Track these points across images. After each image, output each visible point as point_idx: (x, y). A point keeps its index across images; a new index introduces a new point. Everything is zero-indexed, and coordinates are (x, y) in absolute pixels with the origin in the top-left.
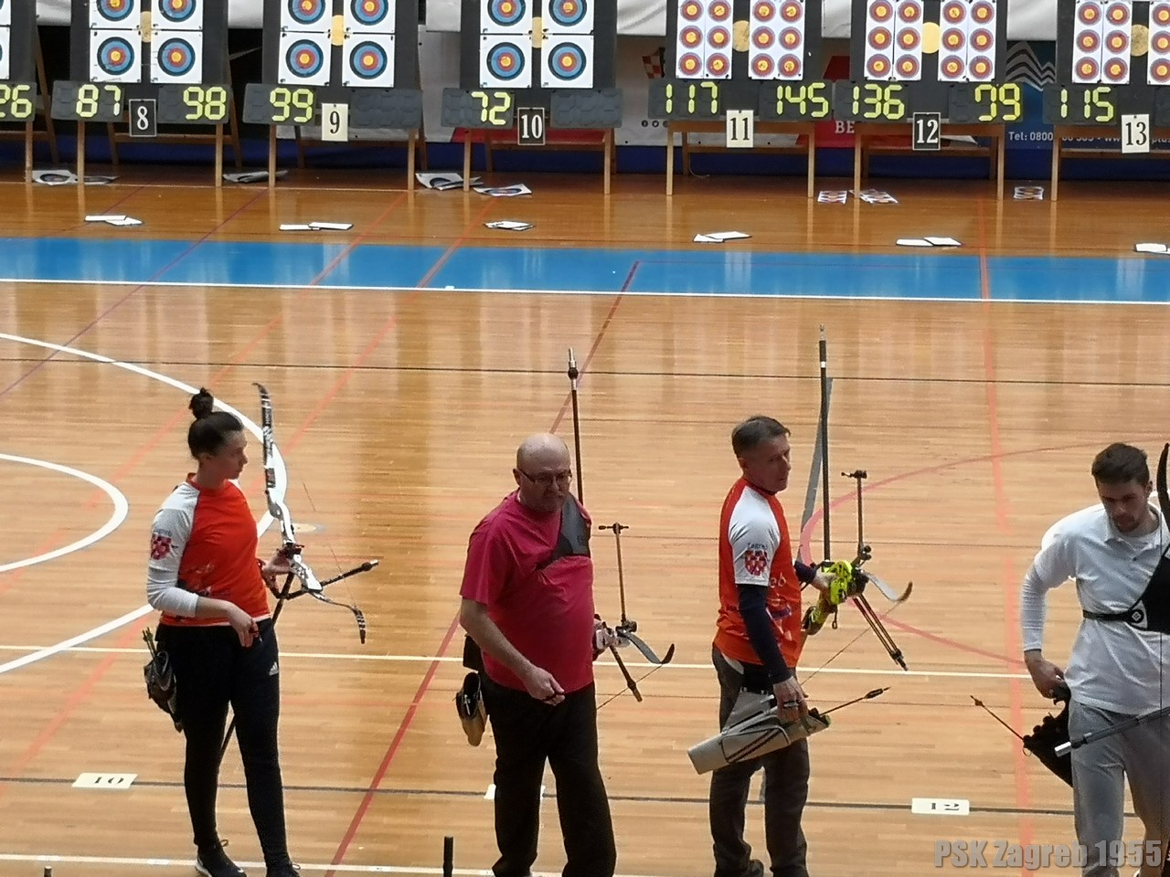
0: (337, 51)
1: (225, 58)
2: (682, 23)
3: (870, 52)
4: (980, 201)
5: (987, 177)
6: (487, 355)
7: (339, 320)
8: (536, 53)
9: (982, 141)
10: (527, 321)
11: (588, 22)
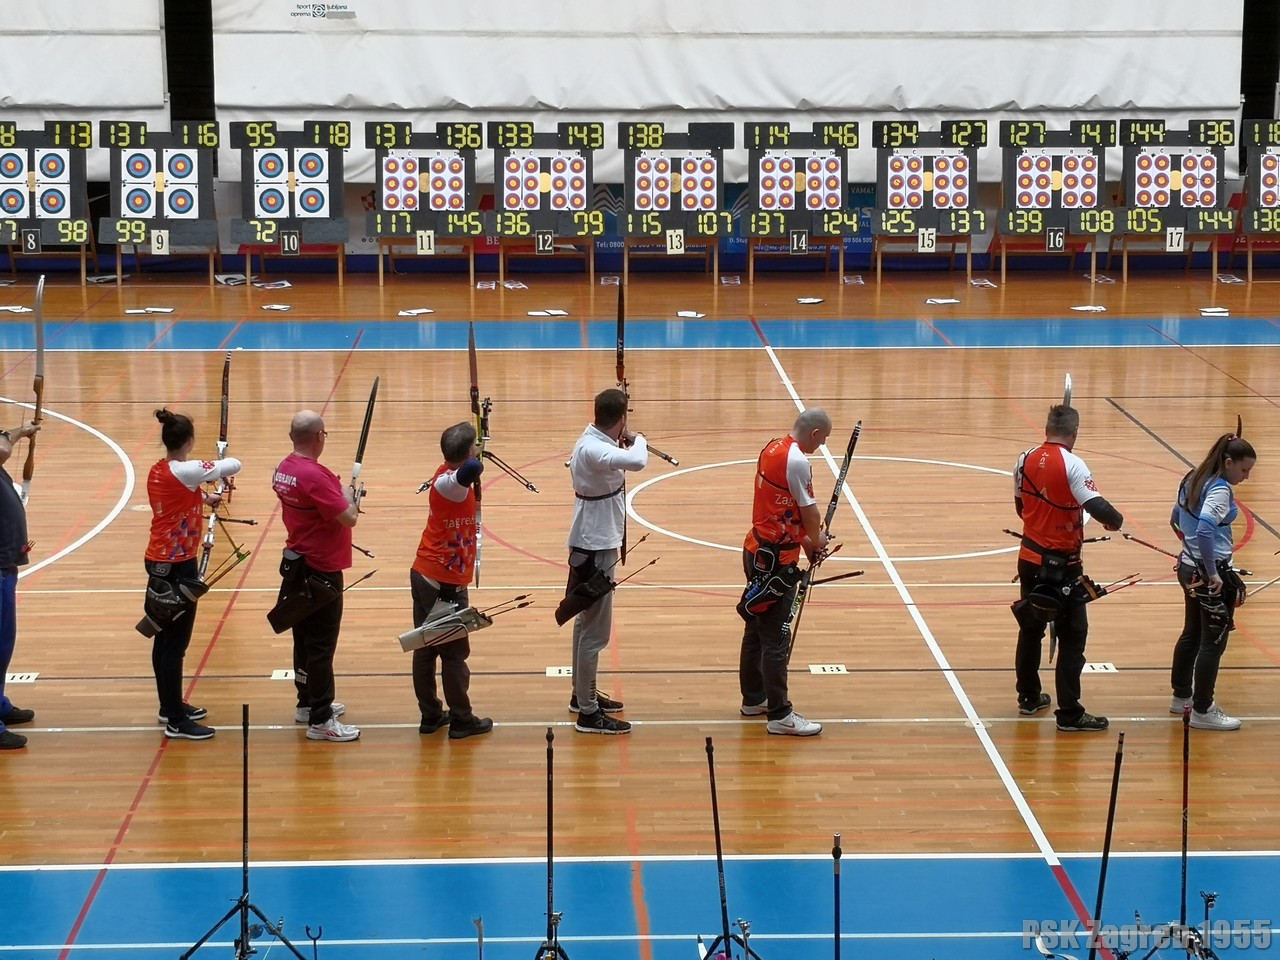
0: (160, 196)
1: (85, 201)
2: (386, 175)
3: (507, 192)
4: (579, 287)
5: (585, 271)
6: (266, 391)
7: (167, 371)
8: (292, 195)
9: (580, 248)
10: (291, 369)
11: (324, 175)
